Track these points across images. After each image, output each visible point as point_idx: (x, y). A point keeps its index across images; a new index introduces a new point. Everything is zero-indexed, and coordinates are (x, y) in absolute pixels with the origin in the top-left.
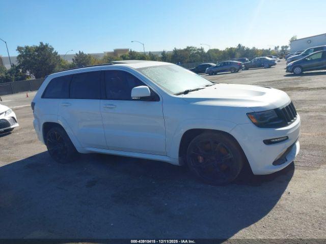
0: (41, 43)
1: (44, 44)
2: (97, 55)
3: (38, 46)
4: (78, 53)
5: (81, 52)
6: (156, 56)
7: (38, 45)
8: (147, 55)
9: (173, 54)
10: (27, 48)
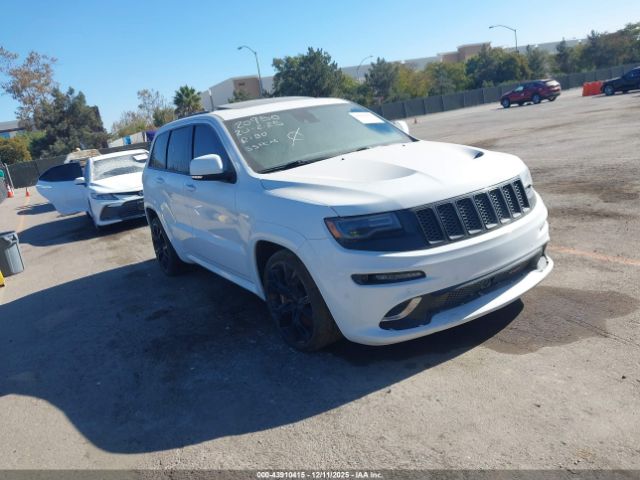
0: (310, 50)
1: (315, 50)
2: (412, 64)
3: (305, 54)
4: (375, 62)
5: (381, 58)
6: (542, 53)
7: (305, 52)
8: (523, 52)
9: (589, 44)
10: (288, 59)
